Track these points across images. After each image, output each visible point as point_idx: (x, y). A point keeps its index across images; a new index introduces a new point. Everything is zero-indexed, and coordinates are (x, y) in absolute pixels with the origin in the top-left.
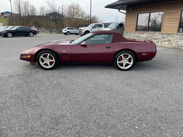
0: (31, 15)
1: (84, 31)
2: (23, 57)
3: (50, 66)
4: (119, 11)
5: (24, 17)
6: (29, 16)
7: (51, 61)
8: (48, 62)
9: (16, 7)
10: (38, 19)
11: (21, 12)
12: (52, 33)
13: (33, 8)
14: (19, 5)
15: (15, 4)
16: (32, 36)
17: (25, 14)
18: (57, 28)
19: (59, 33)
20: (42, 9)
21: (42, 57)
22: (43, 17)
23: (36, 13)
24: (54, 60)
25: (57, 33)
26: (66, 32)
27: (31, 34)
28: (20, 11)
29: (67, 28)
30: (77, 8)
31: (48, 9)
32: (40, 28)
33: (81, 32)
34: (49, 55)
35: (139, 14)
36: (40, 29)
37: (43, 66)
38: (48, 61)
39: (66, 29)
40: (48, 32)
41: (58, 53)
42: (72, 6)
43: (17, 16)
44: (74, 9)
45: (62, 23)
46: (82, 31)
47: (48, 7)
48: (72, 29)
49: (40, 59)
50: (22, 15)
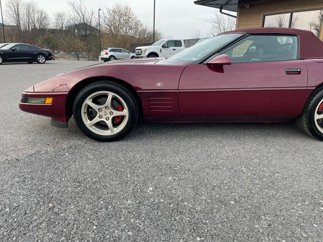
0: (38, 28)
1: (147, 53)
2: (29, 104)
3: (112, 131)
4: (221, 11)
5: (26, 32)
6: (35, 29)
7: (117, 113)
8: (107, 119)
9: (11, 12)
10: (51, 35)
11: (21, 22)
12: (79, 60)
13: (43, 15)
14: (16, 10)
15: (10, 7)
16: (44, 63)
17: (29, 26)
18: (89, 51)
19: (92, 60)
20: (60, 16)
21: (88, 102)
22: (61, 30)
23: (48, 24)
24: (126, 112)
25: (89, 60)
26: (107, 56)
27: (41, 59)
28: (18, 21)
29: (110, 49)
30: (127, 14)
31: (70, 17)
32: (56, 52)
33: (140, 55)
34: (111, 95)
35: (266, 17)
36: (56, 54)
37: (91, 129)
38: (108, 115)
39: (107, 51)
40: (73, 58)
41: (140, 89)
42: (117, 10)
43: (13, 30)
44: (121, 16)
45: (99, 40)
46: (143, 52)
47: (71, 11)
48: (120, 51)
49: (83, 110)
50: (22, 28)
